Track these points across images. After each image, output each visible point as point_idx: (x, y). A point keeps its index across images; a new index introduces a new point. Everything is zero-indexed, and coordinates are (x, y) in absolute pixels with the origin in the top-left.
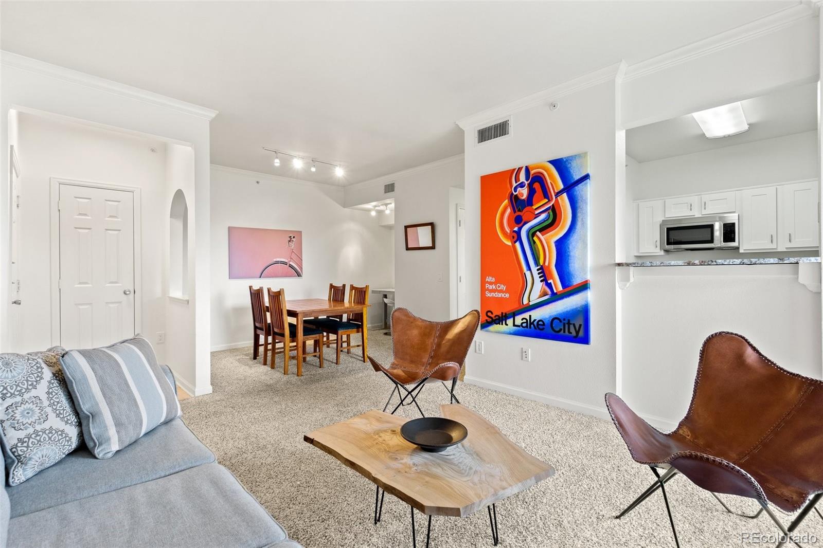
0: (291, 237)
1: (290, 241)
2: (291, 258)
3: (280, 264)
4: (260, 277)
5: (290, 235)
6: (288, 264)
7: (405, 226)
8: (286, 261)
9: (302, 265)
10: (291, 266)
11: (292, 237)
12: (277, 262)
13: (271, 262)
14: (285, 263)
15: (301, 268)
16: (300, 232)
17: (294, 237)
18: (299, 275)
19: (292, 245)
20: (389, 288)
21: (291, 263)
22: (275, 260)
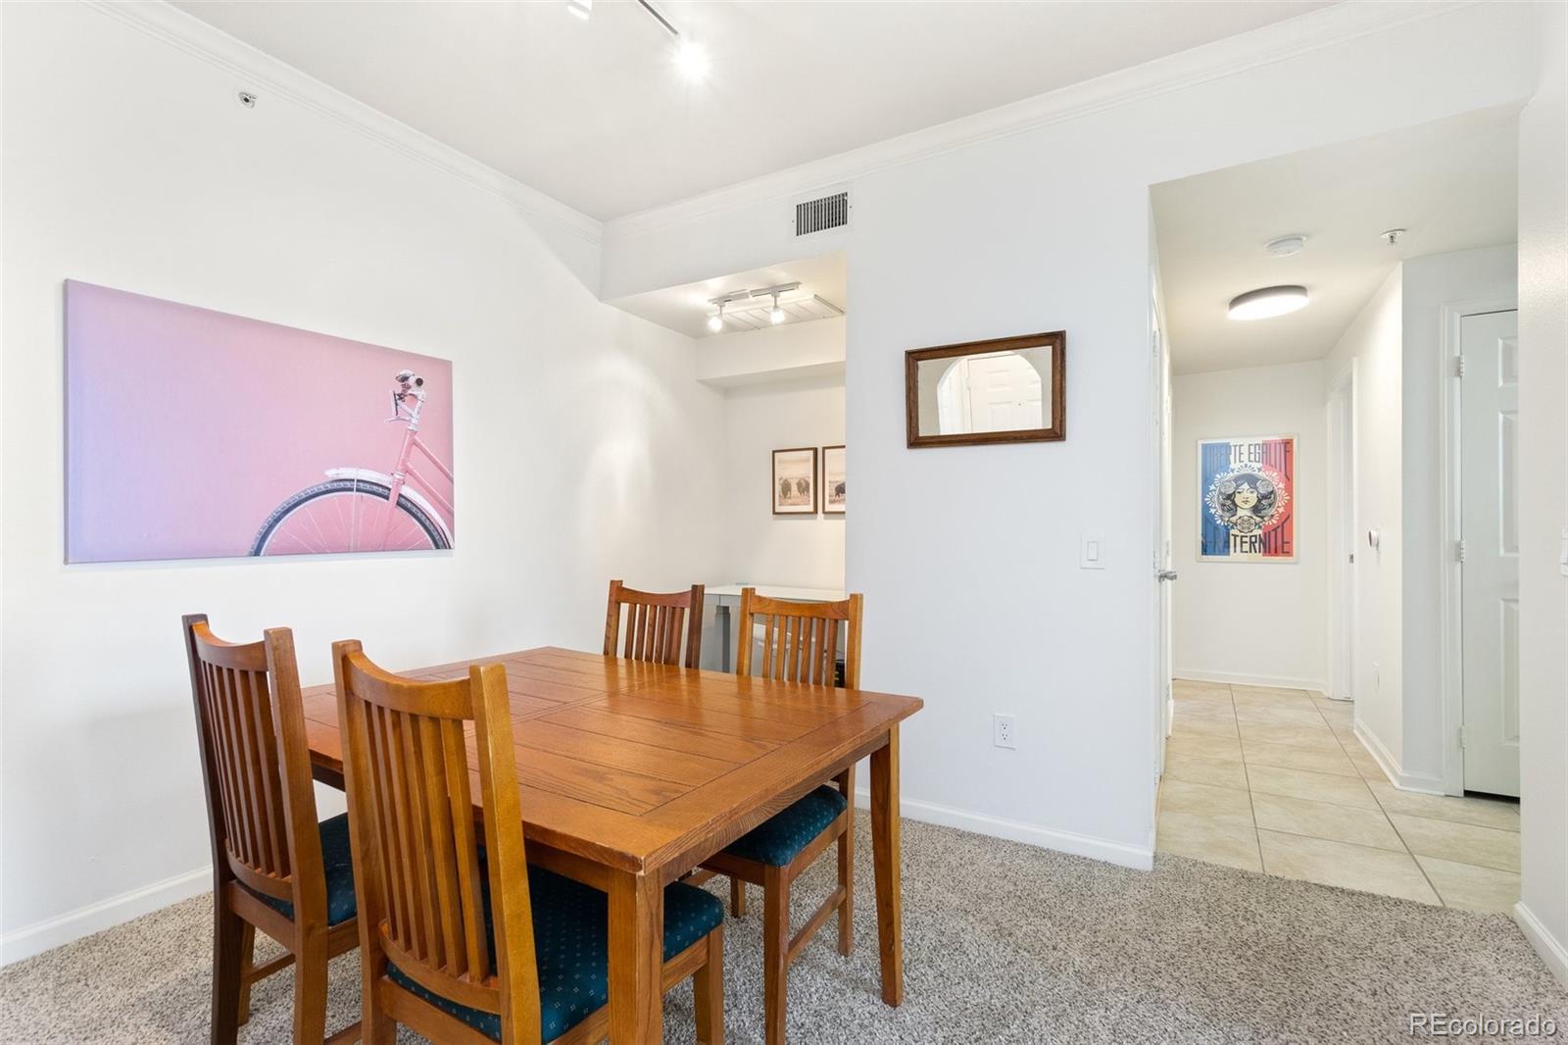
0: (404, 379)
1: (401, 397)
2: (407, 471)
3: (354, 493)
4: (257, 553)
5: (403, 373)
6: (393, 497)
7: (909, 354)
8: (384, 479)
9: (452, 502)
10: (403, 504)
11: (412, 381)
12: (342, 486)
13: (314, 483)
14: (380, 491)
15: (449, 515)
16: (446, 366)
17: (419, 382)
18: (440, 542)
19: (413, 413)
20: (722, 584)
21: (407, 491)
22: (332, 473)
